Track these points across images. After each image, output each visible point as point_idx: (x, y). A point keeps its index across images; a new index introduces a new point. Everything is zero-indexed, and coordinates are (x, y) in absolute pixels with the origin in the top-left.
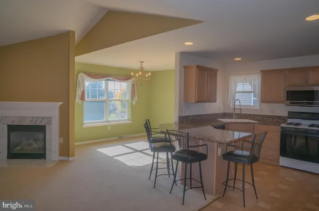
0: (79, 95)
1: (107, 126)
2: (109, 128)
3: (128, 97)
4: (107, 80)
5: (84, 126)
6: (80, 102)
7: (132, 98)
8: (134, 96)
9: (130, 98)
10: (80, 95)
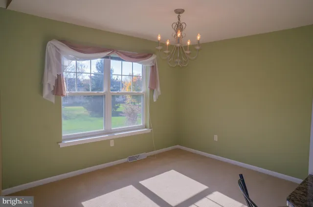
0: (49, 85)
1: (107, 142)
2: (112, 144)
3: (144, 89)
4: (107, 57)
5: (61, 145)
6: (53, 99)
7: (152, 90)
8: (156, 87)
9: (148, 90)
10: (53, 84)
